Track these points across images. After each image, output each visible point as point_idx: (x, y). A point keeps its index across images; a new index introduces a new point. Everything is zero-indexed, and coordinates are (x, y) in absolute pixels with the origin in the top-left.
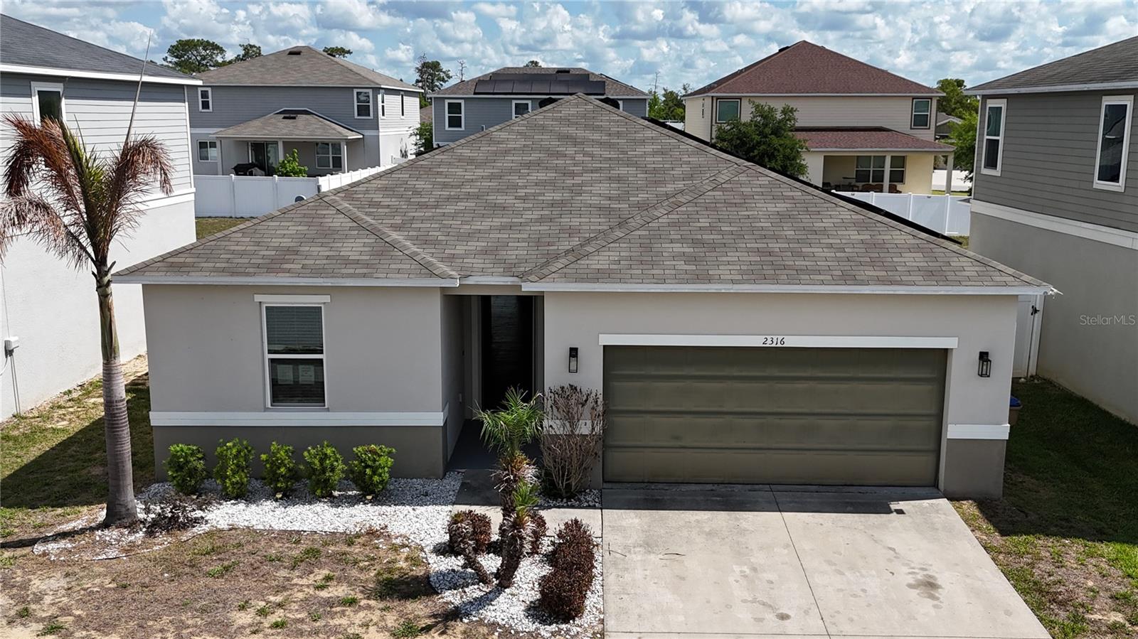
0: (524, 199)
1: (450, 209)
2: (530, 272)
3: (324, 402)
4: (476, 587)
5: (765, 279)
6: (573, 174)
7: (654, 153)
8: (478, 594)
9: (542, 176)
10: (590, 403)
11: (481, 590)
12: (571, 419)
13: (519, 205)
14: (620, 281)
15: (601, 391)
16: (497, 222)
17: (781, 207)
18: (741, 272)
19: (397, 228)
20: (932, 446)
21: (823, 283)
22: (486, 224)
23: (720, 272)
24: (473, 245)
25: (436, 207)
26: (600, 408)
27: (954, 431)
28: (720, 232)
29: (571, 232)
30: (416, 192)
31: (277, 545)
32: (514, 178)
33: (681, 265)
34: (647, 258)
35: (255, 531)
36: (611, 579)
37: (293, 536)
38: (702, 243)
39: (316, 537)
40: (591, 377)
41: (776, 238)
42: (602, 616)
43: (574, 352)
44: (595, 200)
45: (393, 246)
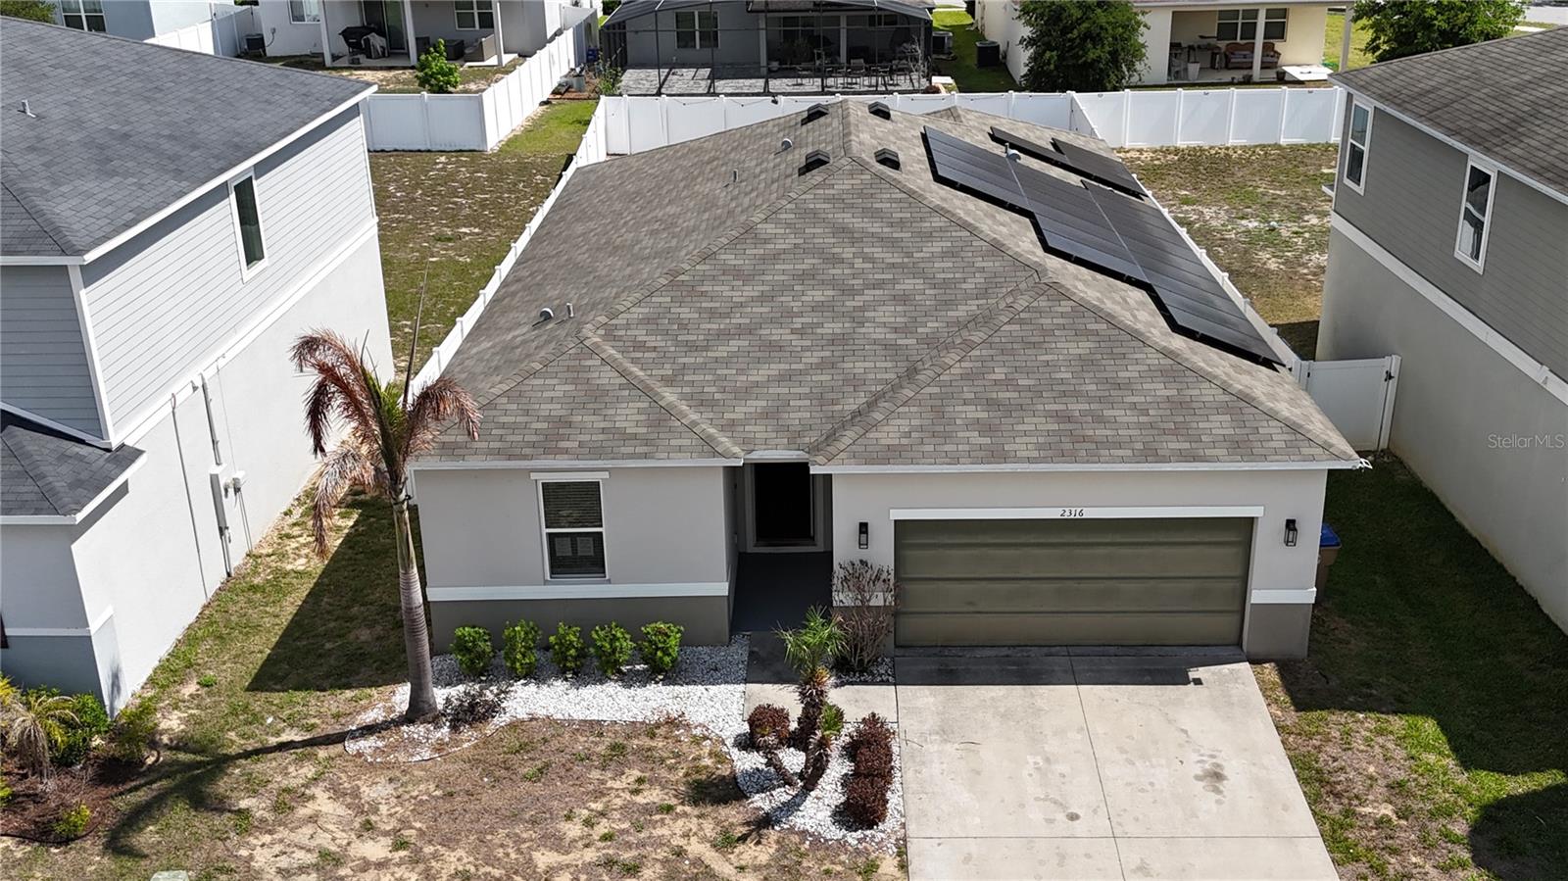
0: (800, 332)
1: (722, 352)
2: (818, 447)
3: (604, 572)
4: (783, 789)
5: (1063, 456)
6: (852, 292)
7: (945, 255)
8: (785, 798)
9: (817, 295)
10: (882, 579)
11: (788, 794)
12: (863, 592)
13: (797, 342)
14: (912, 461)
15: (892, 567)
16: (775, 369)
17: (1084, 347)
18: (1039, 447)
19: (669, 381)
20: (1236, 607)
21: (1123, 460)
22: (760, 374)
23: (1016, 447)
24: (752, 406)
25: (706, 348)
26: (892, 580)
27: (1257, 596)
28: (1018, 389)
29: (855, 383)
30: (683, 326)
31: (582, 739)
33: (975, 438)
34: (939, 428)
35: (555, 721)
36: (910, 775)
37: (594, 727)
38: (998, 404)
39: (617, 728)
40: (882, 552)
41: (1077, 395)
42: (903, 820)
43: (863, 528)
44: (879, 334)
45: (668, 411)
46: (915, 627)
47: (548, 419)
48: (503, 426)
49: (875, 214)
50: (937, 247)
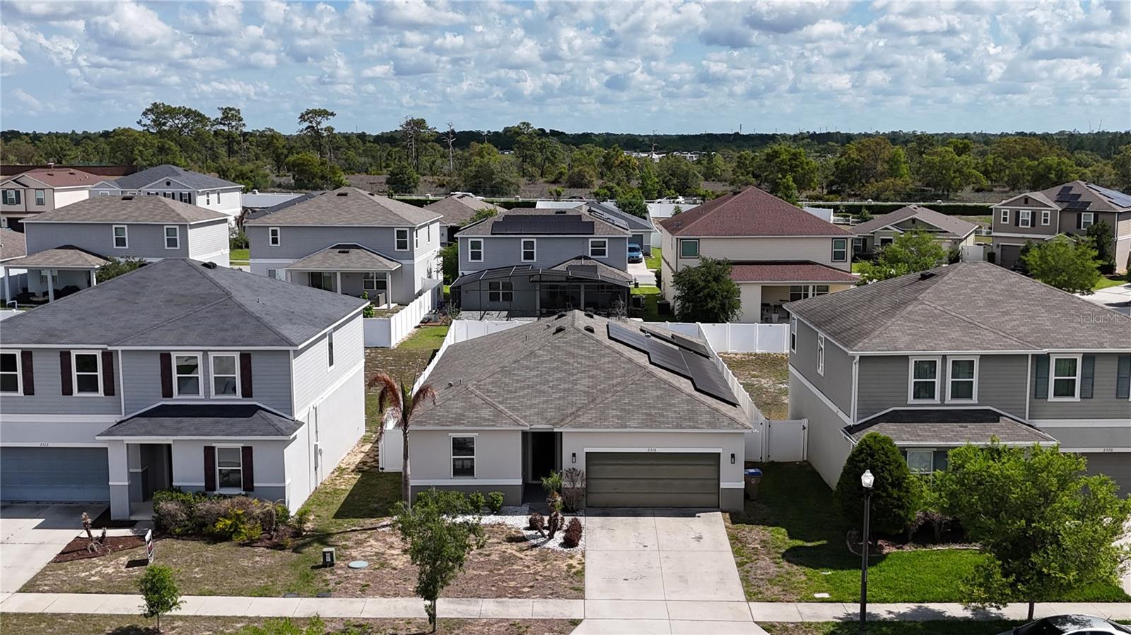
0: (552, 387)
1: (521, 393)
2: (557, 424)
3: (474, 475)
4: (541, 538)
5: (647, 426)
6: (573, 375)
7: (609, 362)
8: (542, 540)
9: (559, 375)
10: (580, 475)
12: (573, 481)
13: (550, 390)
14: (592, 427)
15: (585, 470)
16: (542, 399)
17: (659, 393)
18: (639, 424)
19: (501, 403)
20: (717, 491)
21: (668, 428)
22: (537, 400)
23: (630, 423)
24: (533, 411)
25: (515, 392)
26: (585, 477)
27: (723, 485)
28: (633, 405)
29: (572, 404)
30: (506, 385)
32: (547, 376)
33: (616, 420)
34: (602, 418)
36: (588, 536)
38: (625, 410)
39: (479, 525)
40: (581, 465)
41: (654, 408)
42: (584, 547)
43: (574, 455)
44: (582, 388)
45: (501, 412)
46: (594, 499)
47: (455, 414)
48: (439, 416)
49: (583, 348)
50: (607, 360)
